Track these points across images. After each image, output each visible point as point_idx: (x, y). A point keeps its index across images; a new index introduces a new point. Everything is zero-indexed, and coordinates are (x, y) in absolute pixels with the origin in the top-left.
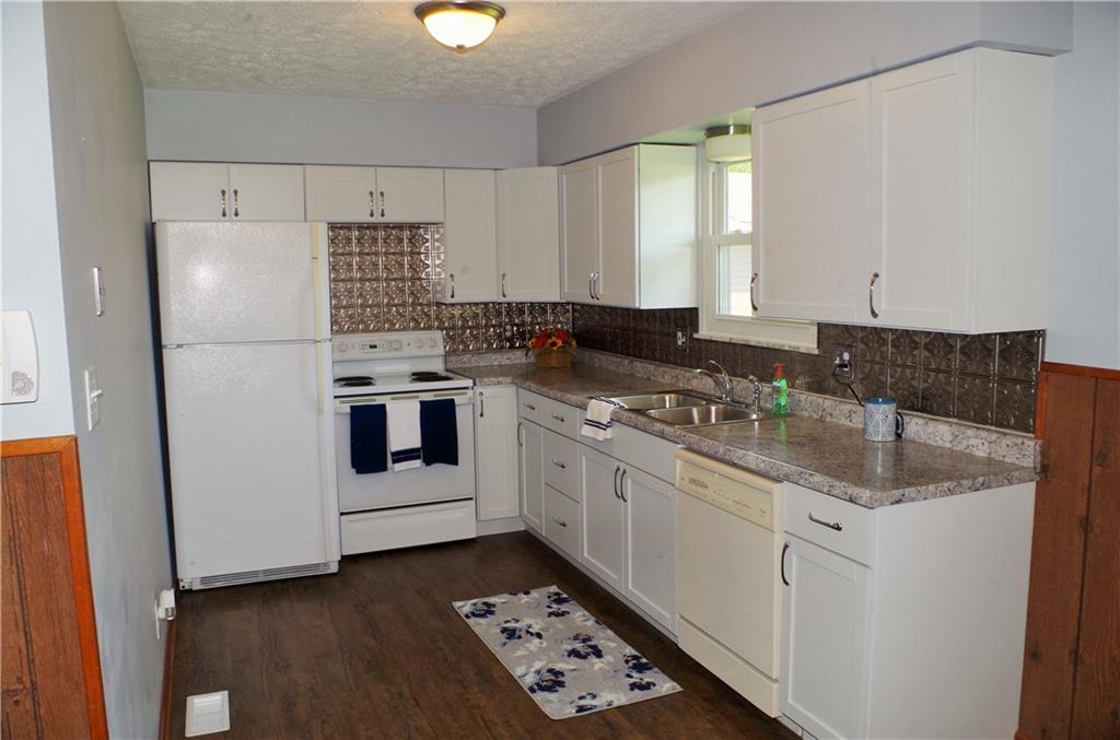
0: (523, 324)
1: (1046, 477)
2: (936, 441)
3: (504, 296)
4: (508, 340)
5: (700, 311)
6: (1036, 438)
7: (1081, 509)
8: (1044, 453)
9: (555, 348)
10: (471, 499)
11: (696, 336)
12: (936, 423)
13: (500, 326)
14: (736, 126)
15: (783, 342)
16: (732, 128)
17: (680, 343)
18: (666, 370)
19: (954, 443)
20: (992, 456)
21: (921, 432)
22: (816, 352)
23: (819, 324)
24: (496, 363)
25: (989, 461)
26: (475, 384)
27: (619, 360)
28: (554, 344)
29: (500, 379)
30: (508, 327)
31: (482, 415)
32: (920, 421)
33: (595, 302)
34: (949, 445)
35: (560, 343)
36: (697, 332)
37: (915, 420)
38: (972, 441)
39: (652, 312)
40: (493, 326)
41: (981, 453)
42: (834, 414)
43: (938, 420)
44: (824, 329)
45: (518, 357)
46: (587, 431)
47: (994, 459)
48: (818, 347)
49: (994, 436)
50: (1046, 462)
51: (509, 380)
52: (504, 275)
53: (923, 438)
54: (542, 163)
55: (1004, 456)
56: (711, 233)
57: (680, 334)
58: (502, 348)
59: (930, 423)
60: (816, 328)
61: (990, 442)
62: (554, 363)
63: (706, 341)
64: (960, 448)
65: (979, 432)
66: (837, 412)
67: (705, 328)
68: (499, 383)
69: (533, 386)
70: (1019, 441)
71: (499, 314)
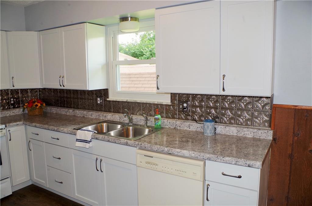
0: (18, 98)
1: (275, 142)
2: (230, 133)
3: (13, 86)
4: (12, 104)
5: (109, 90)
6: (271, 130)
7: (289, 152)
8: (274, 135)
9: (38, 107)
10: (8, 178)
11: (108, 99)
12: (230, 127)
13: (8, 99)
14: (131, 18)
15: (154, 101)
16: (130, 18)
17: (99, 102)
18: (93, 113)
19: (238, 134)
20: (255, 137)
21: (223, 130)
22: (170, 104)
23: (171, 94)
24: (8, 115)
25: (254, 139)
26: (6, 127)
27: (67, 110)
28: (37, 105)
29: (18, 123)
30: (12, 99)
31: (10, 140)
32: (223, 127)
33: (62, 88)
34: (235, 134)
35: (39, 105)
36: (108, 98)
37: (220, 127)
38: (245, 133)
39: (92, 91)
40: (5, 99)
41: (250, 136)
42: (181, 126)
43: (230, 126)
44: (173, 95)
45: (18, 111)
46: (79, 144)
47: (256, 138)
48: (171, 102)
49: (255, 130)
50: (275, 137)
51: (21, 123)
52: (13, 77)
53: (224, 132)
54: (28, 30)
55: (260, 137)
56: (112, 60)
57: (99, 99)
58: (10, 108)
59: (226, 127)
60: (170, 95)
61: (254, 132)
62: (37, 113)
63: (113, 101)
64: (241, 135)
65: (249, 129)
66: (183, 125)
67: (111, 97)
68: (17, 125)
69: (38, 125)
70: (266, 131)
71: (8, 94)
